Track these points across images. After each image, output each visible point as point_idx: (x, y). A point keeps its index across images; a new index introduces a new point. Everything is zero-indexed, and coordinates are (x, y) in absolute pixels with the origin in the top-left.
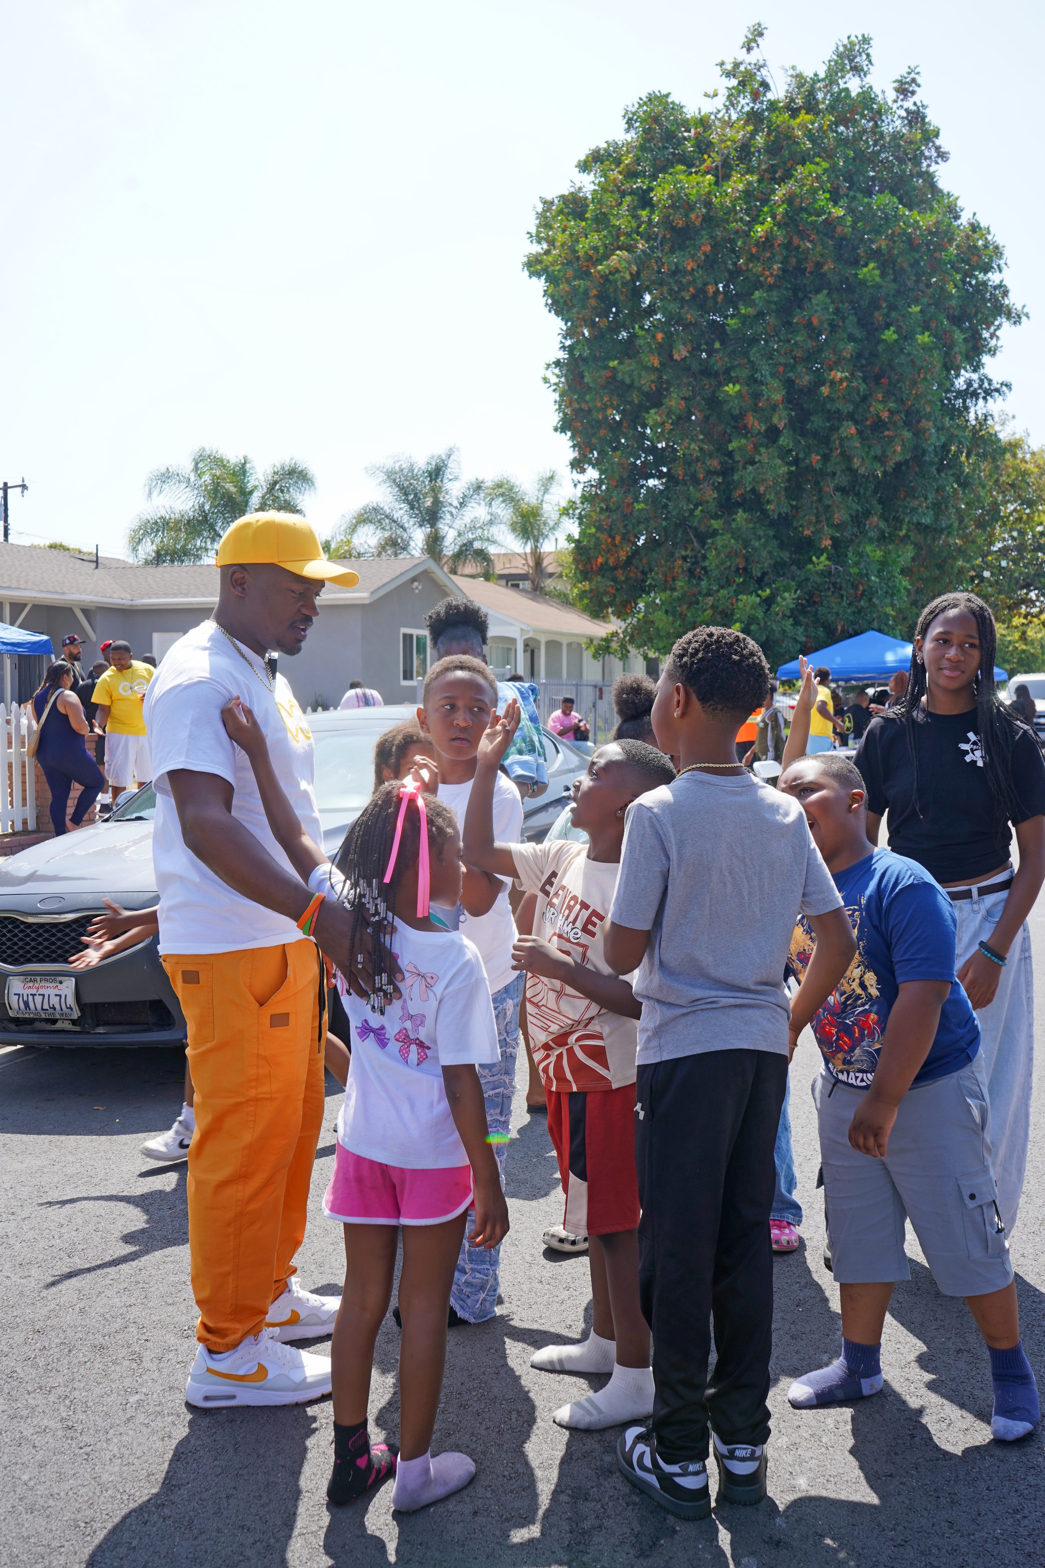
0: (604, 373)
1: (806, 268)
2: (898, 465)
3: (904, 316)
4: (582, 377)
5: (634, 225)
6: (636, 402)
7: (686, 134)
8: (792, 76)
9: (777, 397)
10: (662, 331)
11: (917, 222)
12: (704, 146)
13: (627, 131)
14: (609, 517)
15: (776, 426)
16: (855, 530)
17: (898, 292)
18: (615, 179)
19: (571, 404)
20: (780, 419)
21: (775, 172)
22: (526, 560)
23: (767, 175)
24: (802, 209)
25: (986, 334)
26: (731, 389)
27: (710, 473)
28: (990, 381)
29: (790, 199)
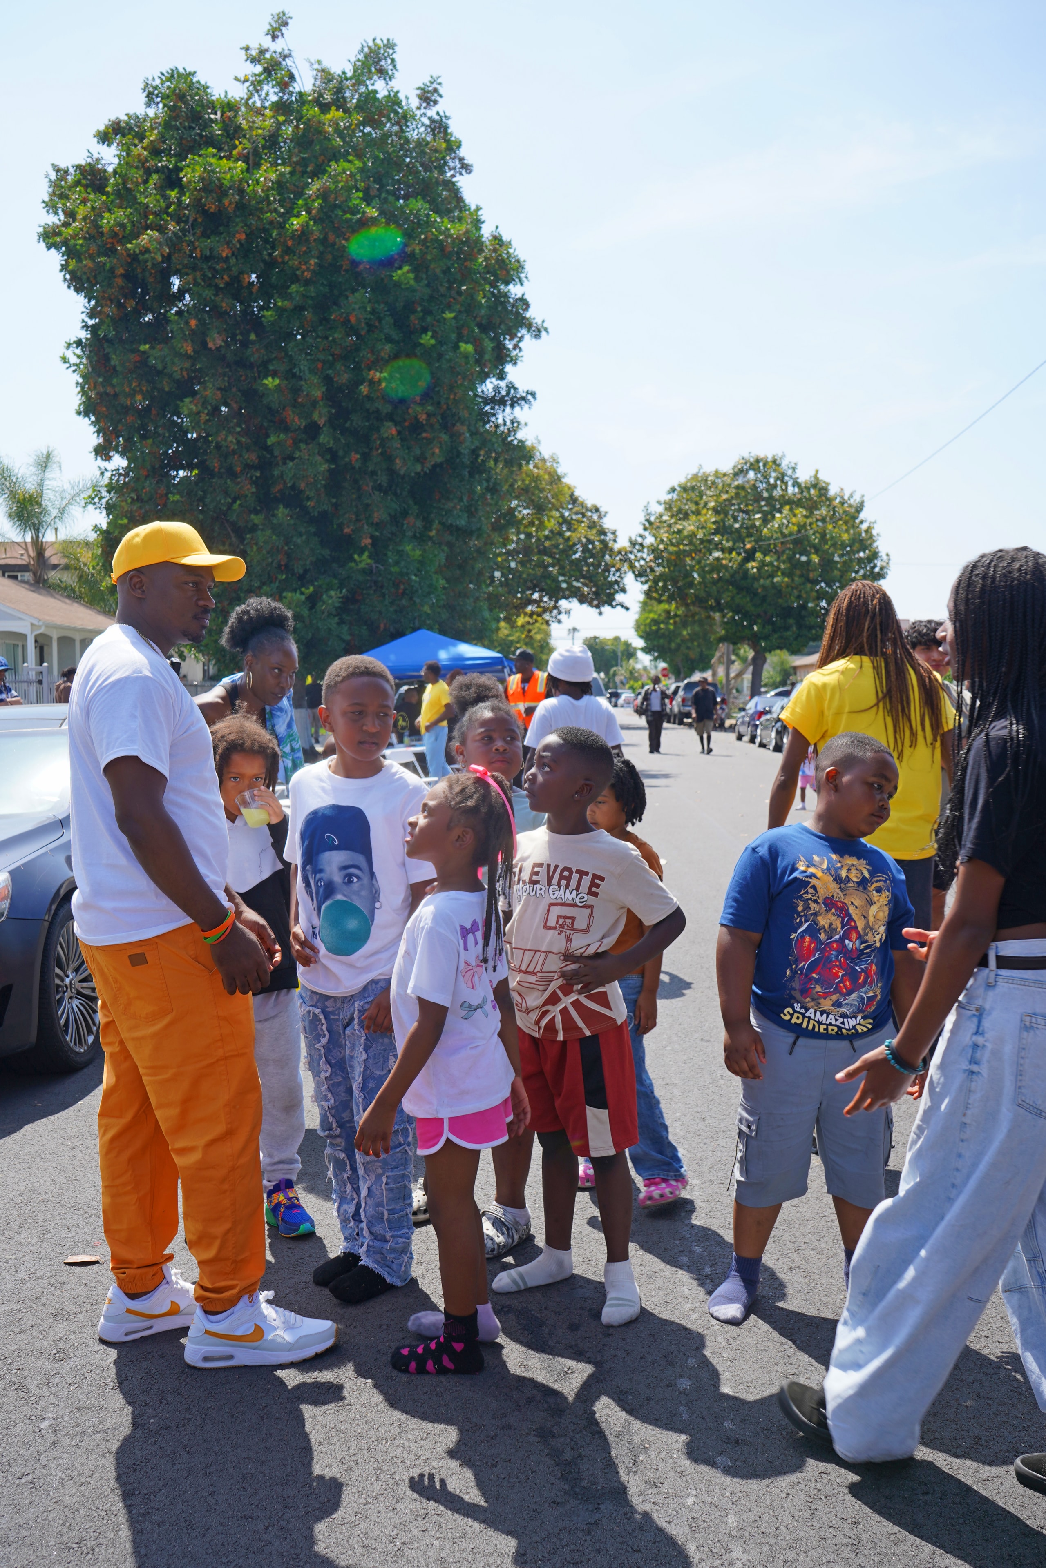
0: (133, 357)
1: (341, 266)
2: (435, 466)
3: (438, 321)
4: (107, 358)
5: (163, 205)
6: (167, 389)
7: (212, 116)
8: (318, 70)
9: (317, 393)
10: (196, 317)
11: (448, 230)
12: (233, 131)
13: (148, 105)
14: (140, 508)
15: (315, 422)
16: (394, 529)
17: (431, 298)
18: (139, 155)
19: (95, 387)
20: (320, 416)
21: (306, 166)
22: (26, 550)
23: (298, 168)
24: (336, 206)
25: (509, 345)
26: (271, 382)
27: (248, 467)
28: (516, 389)
29: (324, 194)
